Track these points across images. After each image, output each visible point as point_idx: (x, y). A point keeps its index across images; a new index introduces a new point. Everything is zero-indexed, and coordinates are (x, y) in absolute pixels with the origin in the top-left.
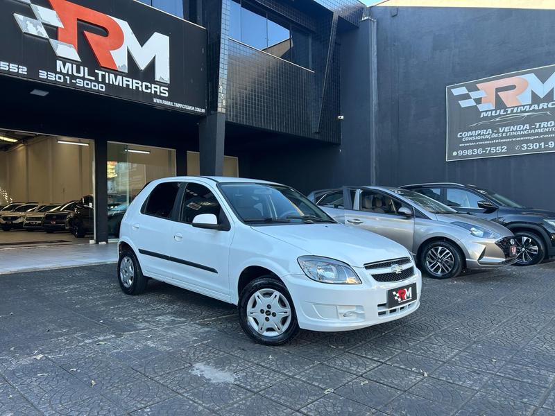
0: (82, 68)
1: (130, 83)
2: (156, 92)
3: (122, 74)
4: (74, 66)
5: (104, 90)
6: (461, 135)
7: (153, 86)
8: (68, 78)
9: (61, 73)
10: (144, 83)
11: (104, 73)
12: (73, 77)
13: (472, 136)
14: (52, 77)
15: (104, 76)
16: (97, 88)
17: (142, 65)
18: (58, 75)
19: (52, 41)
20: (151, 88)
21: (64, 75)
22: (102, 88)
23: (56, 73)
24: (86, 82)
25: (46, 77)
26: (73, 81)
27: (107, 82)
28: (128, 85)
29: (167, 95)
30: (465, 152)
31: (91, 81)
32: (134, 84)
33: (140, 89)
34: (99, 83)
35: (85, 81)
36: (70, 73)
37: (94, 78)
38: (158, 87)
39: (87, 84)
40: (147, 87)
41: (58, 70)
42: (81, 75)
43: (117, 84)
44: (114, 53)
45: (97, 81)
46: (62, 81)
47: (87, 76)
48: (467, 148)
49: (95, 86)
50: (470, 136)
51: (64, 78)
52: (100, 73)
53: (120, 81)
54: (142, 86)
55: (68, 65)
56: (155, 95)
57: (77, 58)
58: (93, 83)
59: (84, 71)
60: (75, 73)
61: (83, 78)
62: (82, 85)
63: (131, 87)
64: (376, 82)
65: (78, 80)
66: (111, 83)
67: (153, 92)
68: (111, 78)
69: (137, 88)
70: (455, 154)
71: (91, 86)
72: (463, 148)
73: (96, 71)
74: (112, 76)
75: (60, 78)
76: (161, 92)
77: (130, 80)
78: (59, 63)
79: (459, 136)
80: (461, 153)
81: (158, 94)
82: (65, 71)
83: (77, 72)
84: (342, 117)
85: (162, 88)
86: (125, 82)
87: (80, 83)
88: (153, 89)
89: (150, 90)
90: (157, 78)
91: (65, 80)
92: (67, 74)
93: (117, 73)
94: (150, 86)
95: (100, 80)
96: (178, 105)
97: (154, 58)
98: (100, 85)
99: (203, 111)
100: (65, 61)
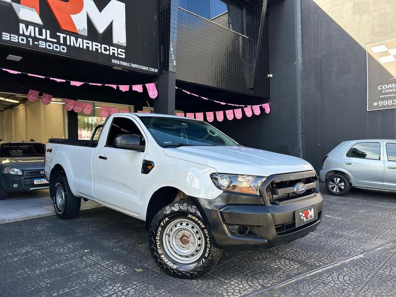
0: (44, 31)
1: (90, 45)
2: (114, 53)
3: (83, 37)
4: (37, 29)
5: (65, 51)
6: (381, 87)
7: (111, 48)
8: (31, 40)
9: (23, 35)
10: (103, 46)
11: (65, 36)
12: (35, 39)
13: (392, 88)
14: (15, 38)
15: (65, 39)
16: (58, 50)
17: (101, 29)
18: (20, 37)
19: (15, 5)
20: (109, 50)
21: (27, 37)
22: (63, 49)
23: (19, 35)
24: (48, 43)
25: (9, 39)
26: (36, 43)
27: (68, 43)
28: (88, 47)
29: (124, 57)
30: (386, 103)
31: (53, 43)
32: (94, 46)
33: (100, 51)
34: (60, 44)
35: (46, 43)
36: (33, 35)
37: (55, 41)
38: (116, 49)
39: (50, 46)
40: (106, 49)
41: (21, 32)
42: (44, 37)
43: (78, 46)
44: (74, 17)
45: (58, 43)
46: (25, 42)
47: (48, 38)
48: (387, 99)
49: (57, 47)
50: (390, 88)
51: (27, 40)
52: (62, 36)
53: (80, 43)
54: (101, 48)
55: (31, 28)
56: (114, 56)
57: (39, 21)
58: (55, 45)
59: (46, 34)
60: (37, 36)
61: (46, 40)
62: (44, 47)
63: (91, 49)
64: (300, 44)
65: (40, 42)
66: (72, 45)
67: (111, 54)
68: (72, 41)
69: (97, 49)
70: (375, 104)
71: (53, 47)
72: (383, 99)
73: (58, 34)
74: (73, 38)
75: (23, 40)
76: (118, 54)
77: (90, 42)
78: (22, 26)
79: (379, 88)
80: (381, 103)
81: (116, 55)
82: (27, 33)
83: (39, 35)
84: (271, 76)
85: (119, 50)
86: (85, 45)
87: (42, 45)
88: (112, 51)
89: (108, 52)
90: (115, 41)
91: (28, 42)
92: (30, 36)
93: (77, 36)
94: (108, 48)
95: (62, 42)
96: (134, 66)
97: (112, 22)
98: (62, 47)
99: (156, 70)
100: (28, 24)
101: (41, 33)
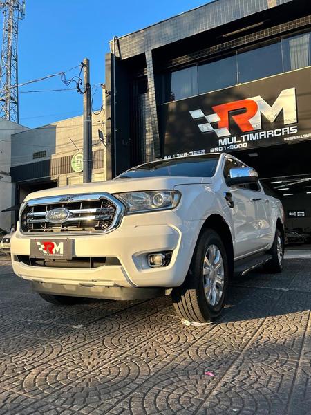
0: (232, 138)
1: (265, 135)
2: (286, 133)
3: (258, 131)
4: (228, 139)
5: (246, 146)
7: (283, 129)
8: (225, 147)
9: (221, 146)
10: (275, 131)
11: (246, 135)
12: (227, 145)
14: (217, 150)
16: (242, 147)
17: (272, 119)
19: (215, 130)
21: (223, 146)
23: (219, 147)
25: (214, 151)
26: (228, 148)
27: (249, 140)
28: (263, 137)
29: (296, 131)
31: (238, 143)
33: (273, 136)
34: (243, 142)
37: (240, 141)
38: (288, 128)
39: (236, 146)
40: (278, 132)
42: (232, 142)
43: (255, 139)
44: (251, 121)
47: (235, 142)
51: (223, 148)
52: (243, 136)
53: (258, 136)
54: (274, 133)
55: (225, 140)
56: (286, 135)
57: (229, 134)
58: (239, 145)
59: (234, 139)
60: (229, 143)
61: (234, 144)
62: (233, 148)
63: (265, 137)
65: (230, 146)
66: (251, 140)
67: (283, 134)
68: (251, 137)
69: (270, 135)
73: (241, 136)
74: (251, 135)
75: (221, 149)
76: (290, 131)
77: (265, 132)
78: (220, 141)
81: (288, 133)
82: (223, 144)
85: (291, 128)
86: (261, 136)
88: (283, 132)
89: (280, 133)
90: (286, 123)
92: (225, 145)
93: (254, 132)
94: (280, 131)
95: (244, 140)
96: (308, 136)
97: (282, 109)
98: (244, 144)
100: (223, 138)
101: (230, 141)
